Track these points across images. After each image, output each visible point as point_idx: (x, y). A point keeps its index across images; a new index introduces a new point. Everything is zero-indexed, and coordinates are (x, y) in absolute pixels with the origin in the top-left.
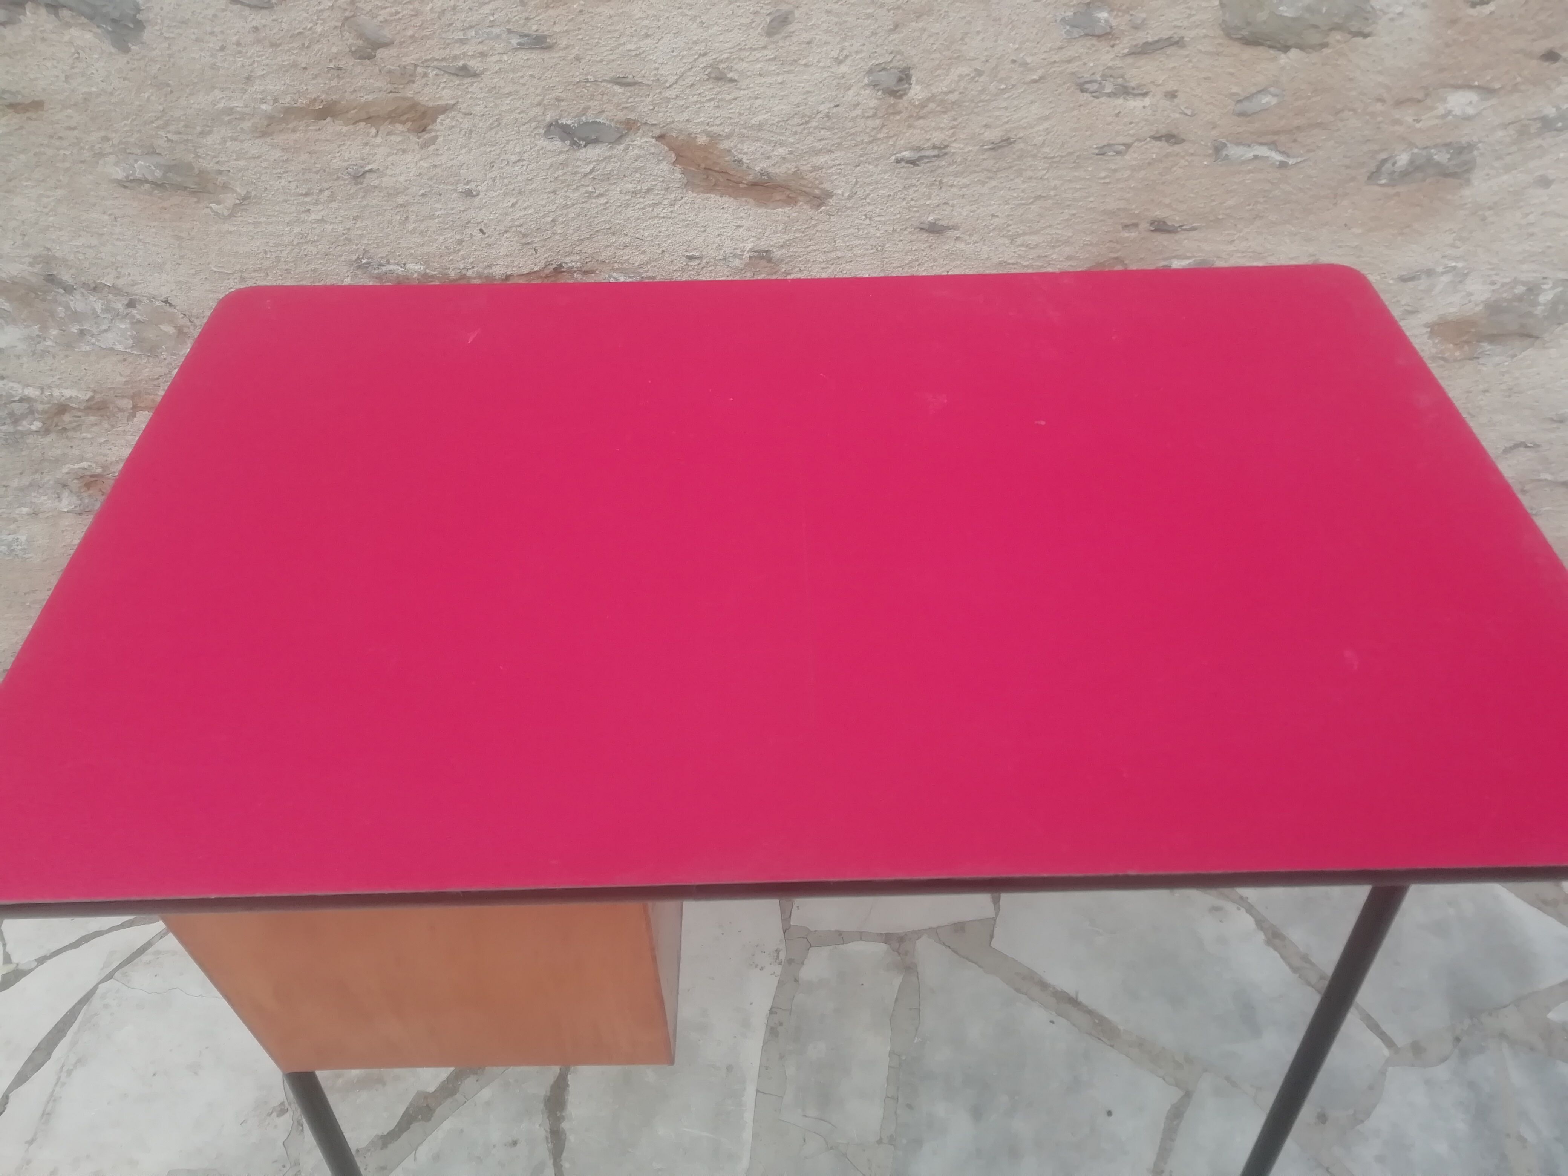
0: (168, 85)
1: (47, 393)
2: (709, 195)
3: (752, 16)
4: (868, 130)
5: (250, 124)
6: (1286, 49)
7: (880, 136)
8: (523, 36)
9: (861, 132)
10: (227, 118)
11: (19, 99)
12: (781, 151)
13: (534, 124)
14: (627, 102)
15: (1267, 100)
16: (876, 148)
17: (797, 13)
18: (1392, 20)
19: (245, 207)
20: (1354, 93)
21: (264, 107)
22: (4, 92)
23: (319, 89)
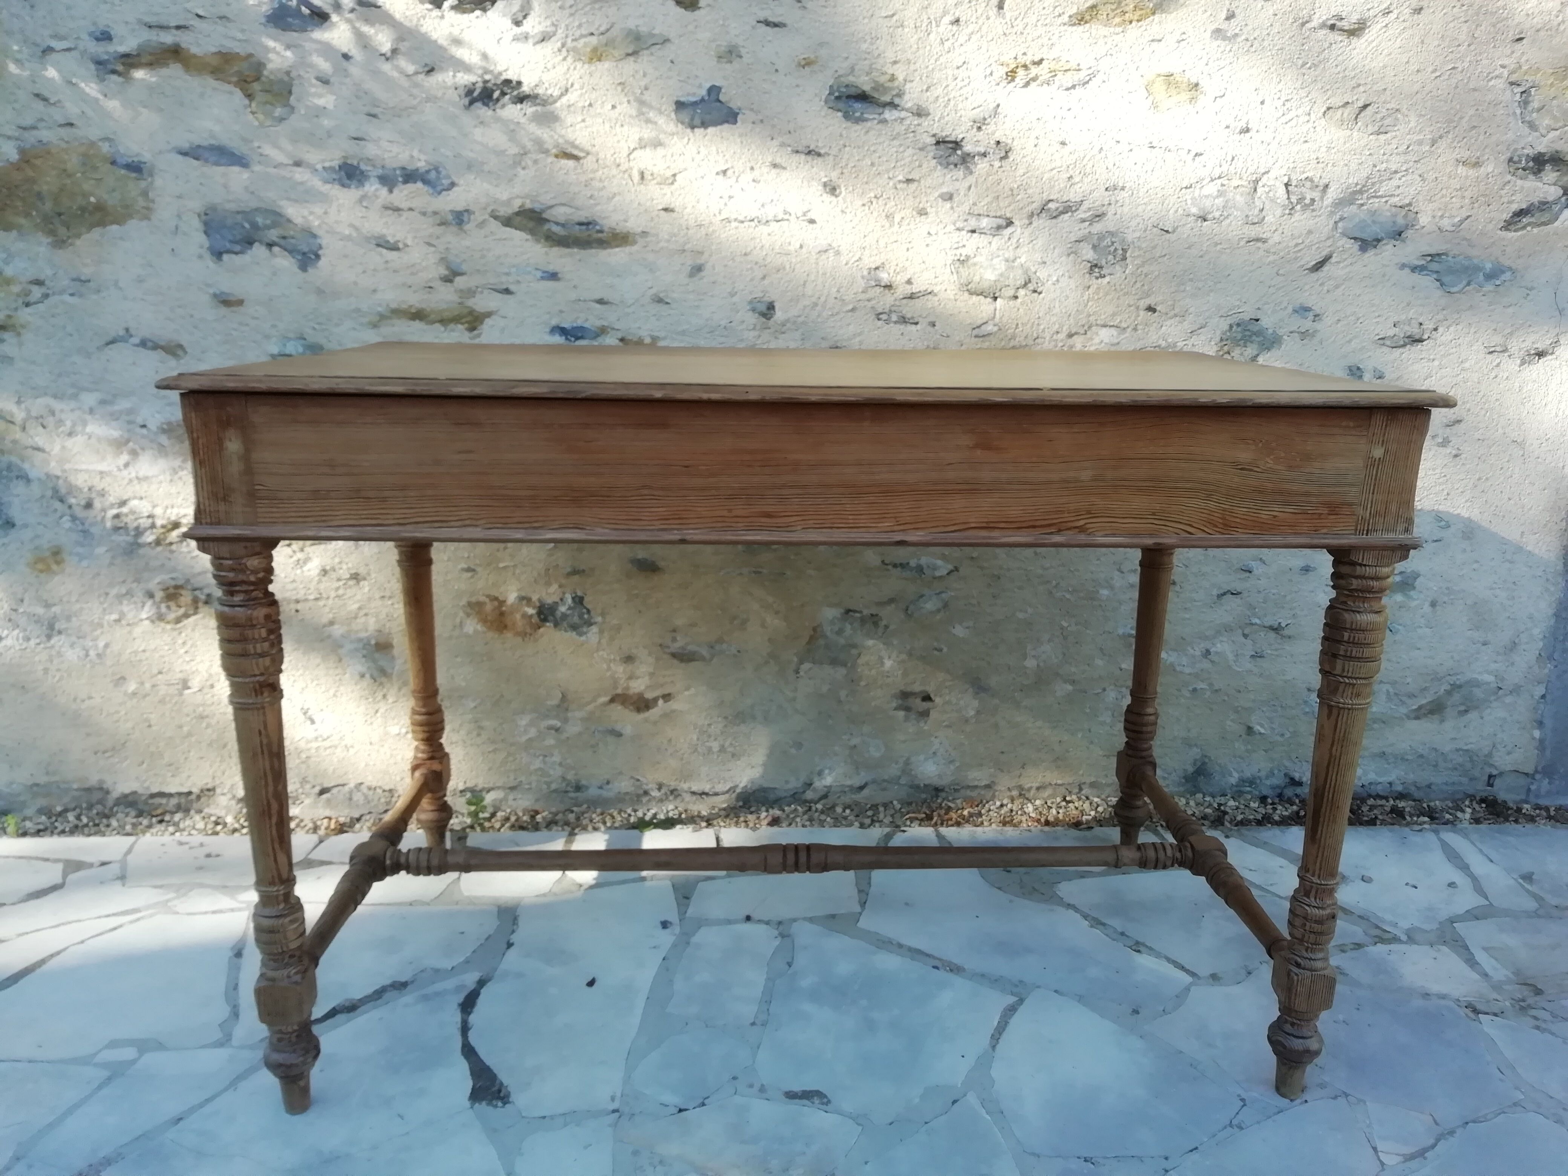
0: (324, 293)
3: (681, 267)
4: (750, 338)
5: (367, 319)
6: (995, 299)
7: (757, 342)
8: (544, 272)
9: (746, 339)
10: (356, 315)
11: (231, 298)
13: (544, 326)
14: (602, 315)
21: (380, 309)
22: (223, 293)
23: (414, 300)
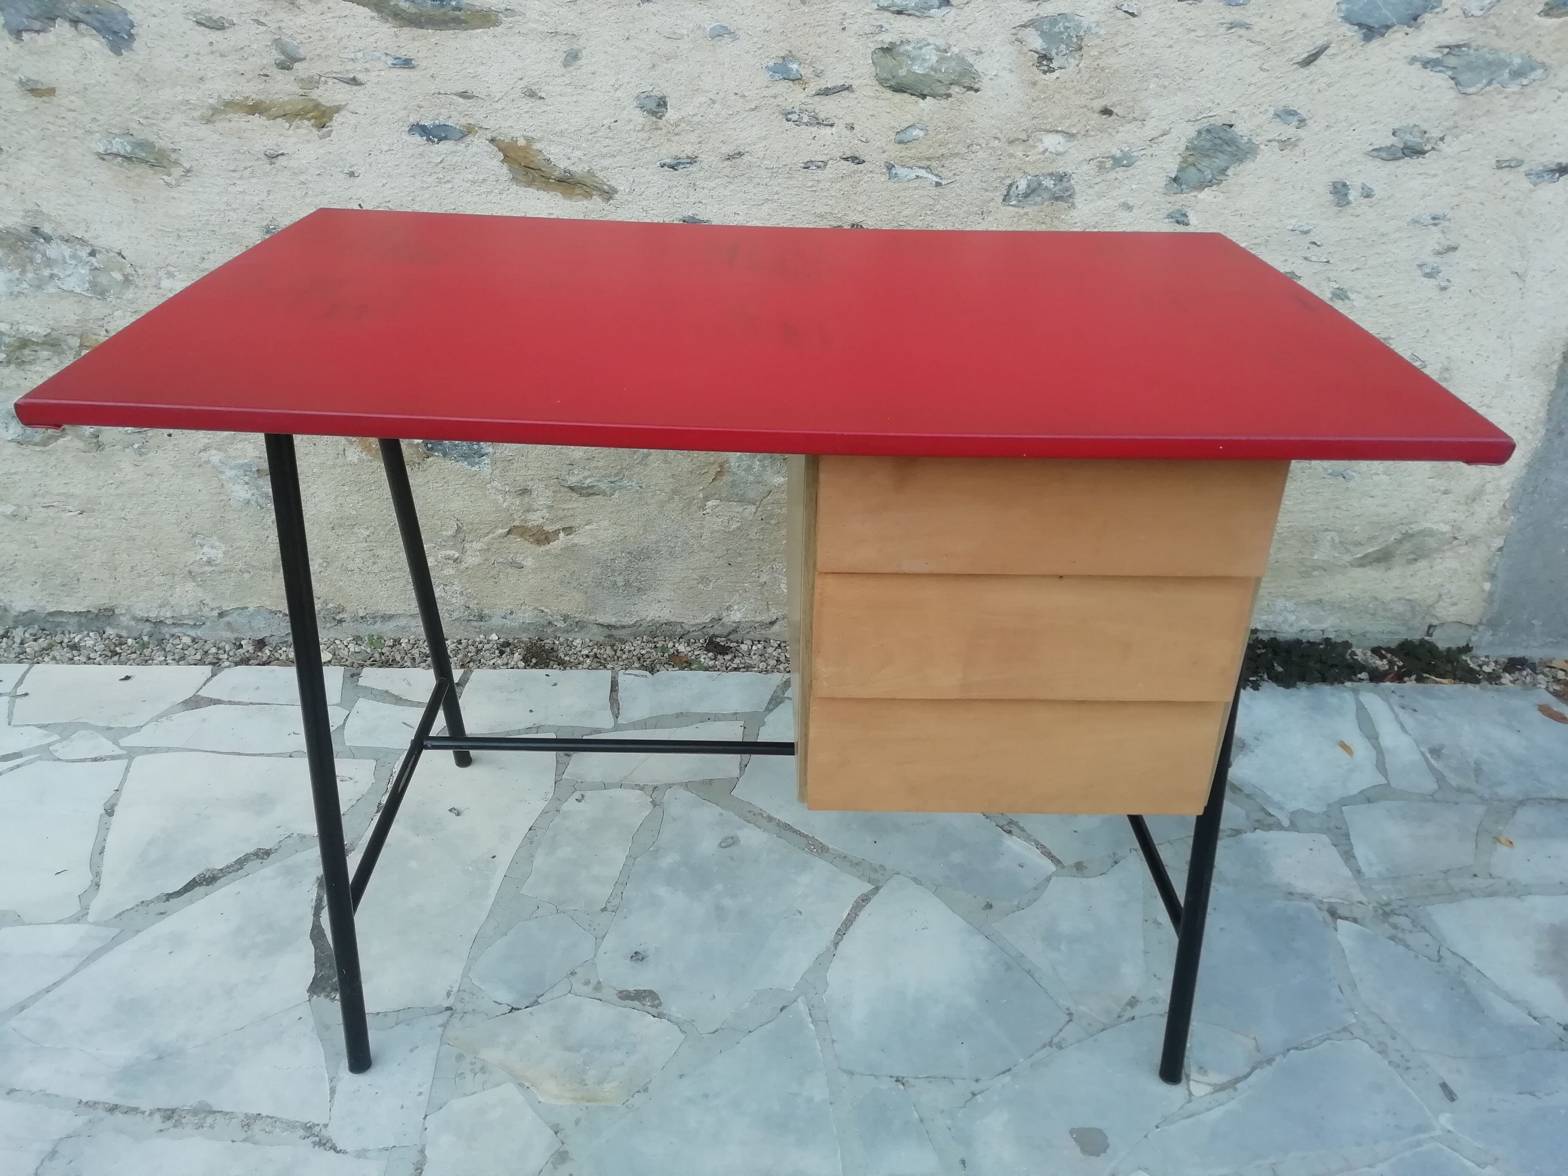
0: (145, 81)
1: (15, 328)
2: (529, 189)
3: (554, 53)
4: (638, 141)
5: (199, 113)
6: (924, 97)
7: (647, 145)
8: (396, 58)
9: (634, 142)
10: (185, 108)
11: (39, 86)
12: (578, 153)
13: (401, 124)
14: (467, 111)
15: (916, 132)
16: (645, 155)
17: (584, 53)
18: (991, 79)
19: (188, 178)
20: (977, 132)
21: (211, 101)
22: (29, 80)
23: (251, 90)
